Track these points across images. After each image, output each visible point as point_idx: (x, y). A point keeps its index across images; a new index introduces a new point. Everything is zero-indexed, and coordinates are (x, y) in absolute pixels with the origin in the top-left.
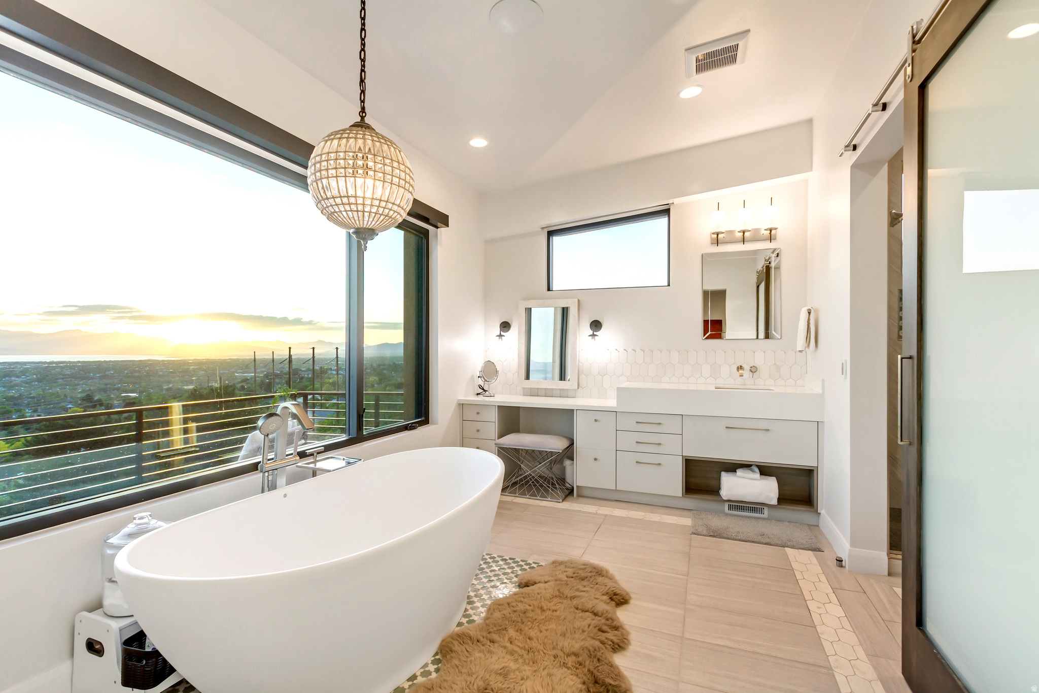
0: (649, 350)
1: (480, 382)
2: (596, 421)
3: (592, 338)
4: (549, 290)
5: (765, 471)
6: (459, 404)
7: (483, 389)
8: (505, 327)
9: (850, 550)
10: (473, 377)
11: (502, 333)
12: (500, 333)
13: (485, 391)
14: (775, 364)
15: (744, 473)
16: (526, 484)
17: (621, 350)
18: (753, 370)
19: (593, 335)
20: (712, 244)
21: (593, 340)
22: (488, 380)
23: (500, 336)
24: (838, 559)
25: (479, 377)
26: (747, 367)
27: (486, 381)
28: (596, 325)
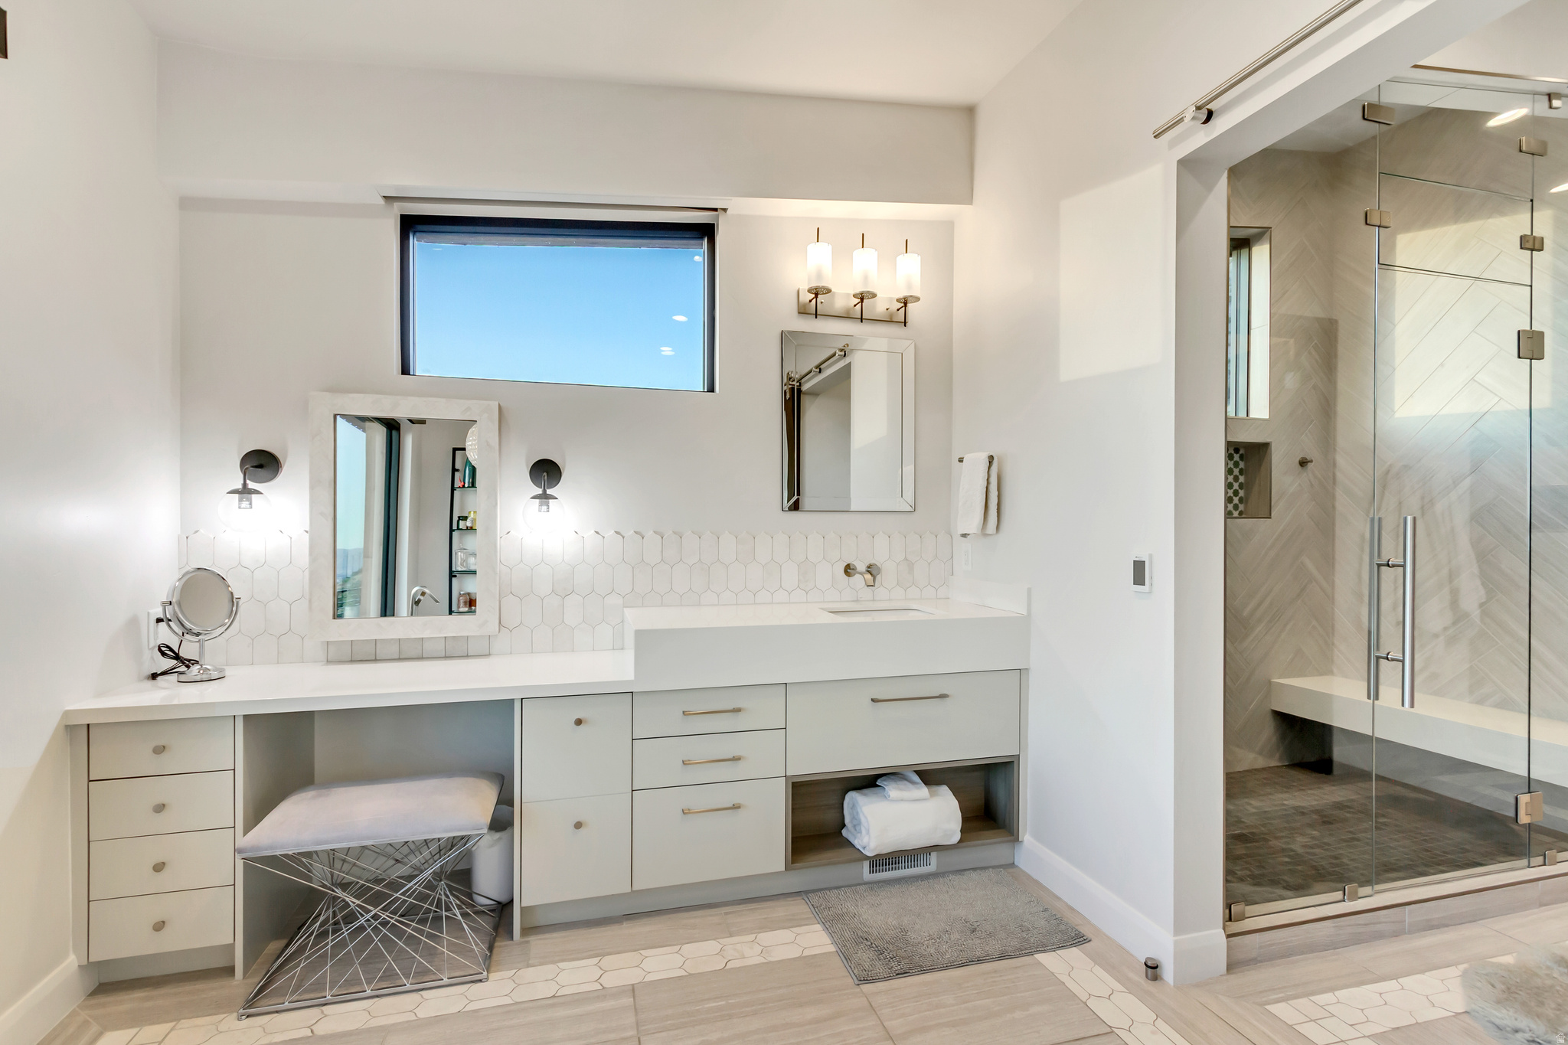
0: (675, 533)
1: (166, 635)
2: (579, 722)
3: (541, 505)
4: (405, 370)
5: (930, 776)
6: (70, 729)
7: (177, 657)
8: (260, 466)
9: (1176, 943)
10: (133, 622)
11: (251, 485)
12: (245, 484)
13: (188, 663)
14: (906, 559)
15: (901, 790)
16: (359, 950)
17: (610, 533)
18: (871, 570)
19: (544, 497)
20: (799, 313)
21: (544, 508)
22: (196, 629)
23: (245, 491)
24: (1149, 964)
25: (159, 620)
26: (861, 567)
27: (190, 632)
28: (546, 471)
